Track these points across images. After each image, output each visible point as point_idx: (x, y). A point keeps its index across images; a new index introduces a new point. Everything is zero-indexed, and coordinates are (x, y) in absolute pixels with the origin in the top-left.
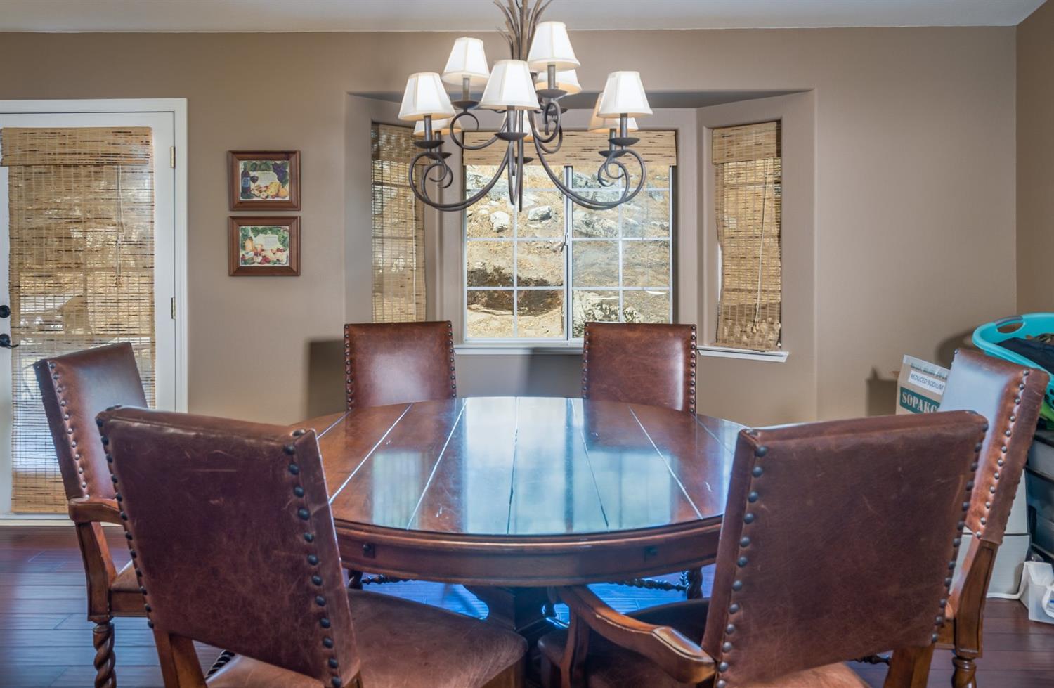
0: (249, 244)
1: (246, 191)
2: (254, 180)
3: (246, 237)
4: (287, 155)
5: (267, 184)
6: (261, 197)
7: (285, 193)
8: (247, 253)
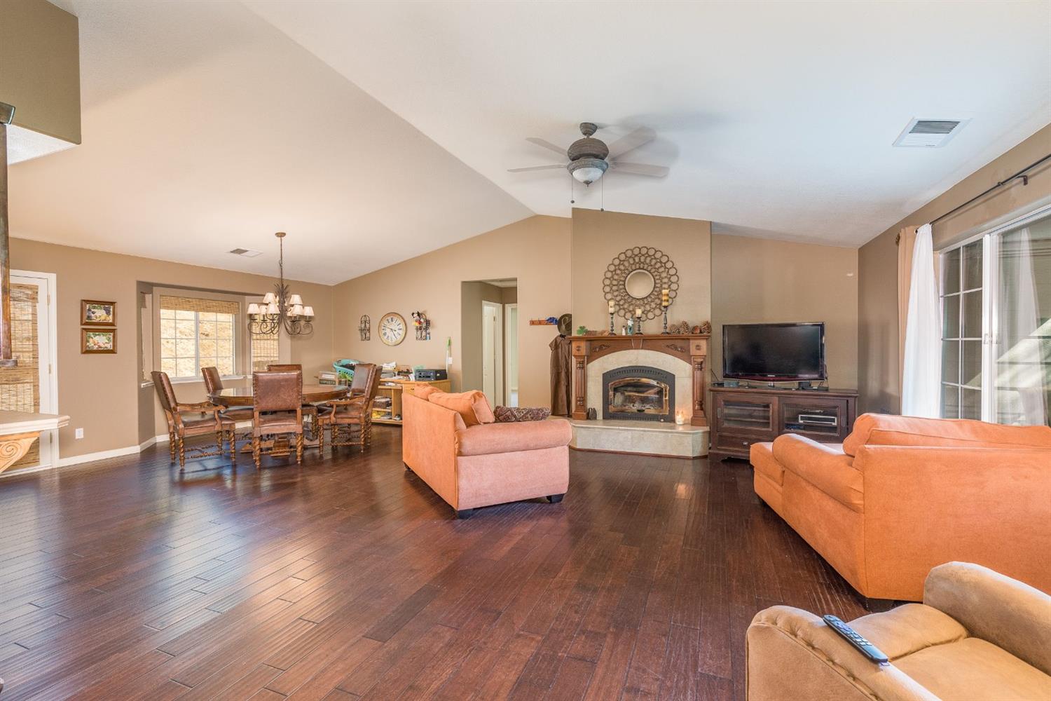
0: (91, 340)
1: (89, 317)
2: (93, 313)
3: (90, 337)
4: (112, 303)
5: (100, 314)
6: (97, 320)
7: (110, 319)
8: (91, 344)
